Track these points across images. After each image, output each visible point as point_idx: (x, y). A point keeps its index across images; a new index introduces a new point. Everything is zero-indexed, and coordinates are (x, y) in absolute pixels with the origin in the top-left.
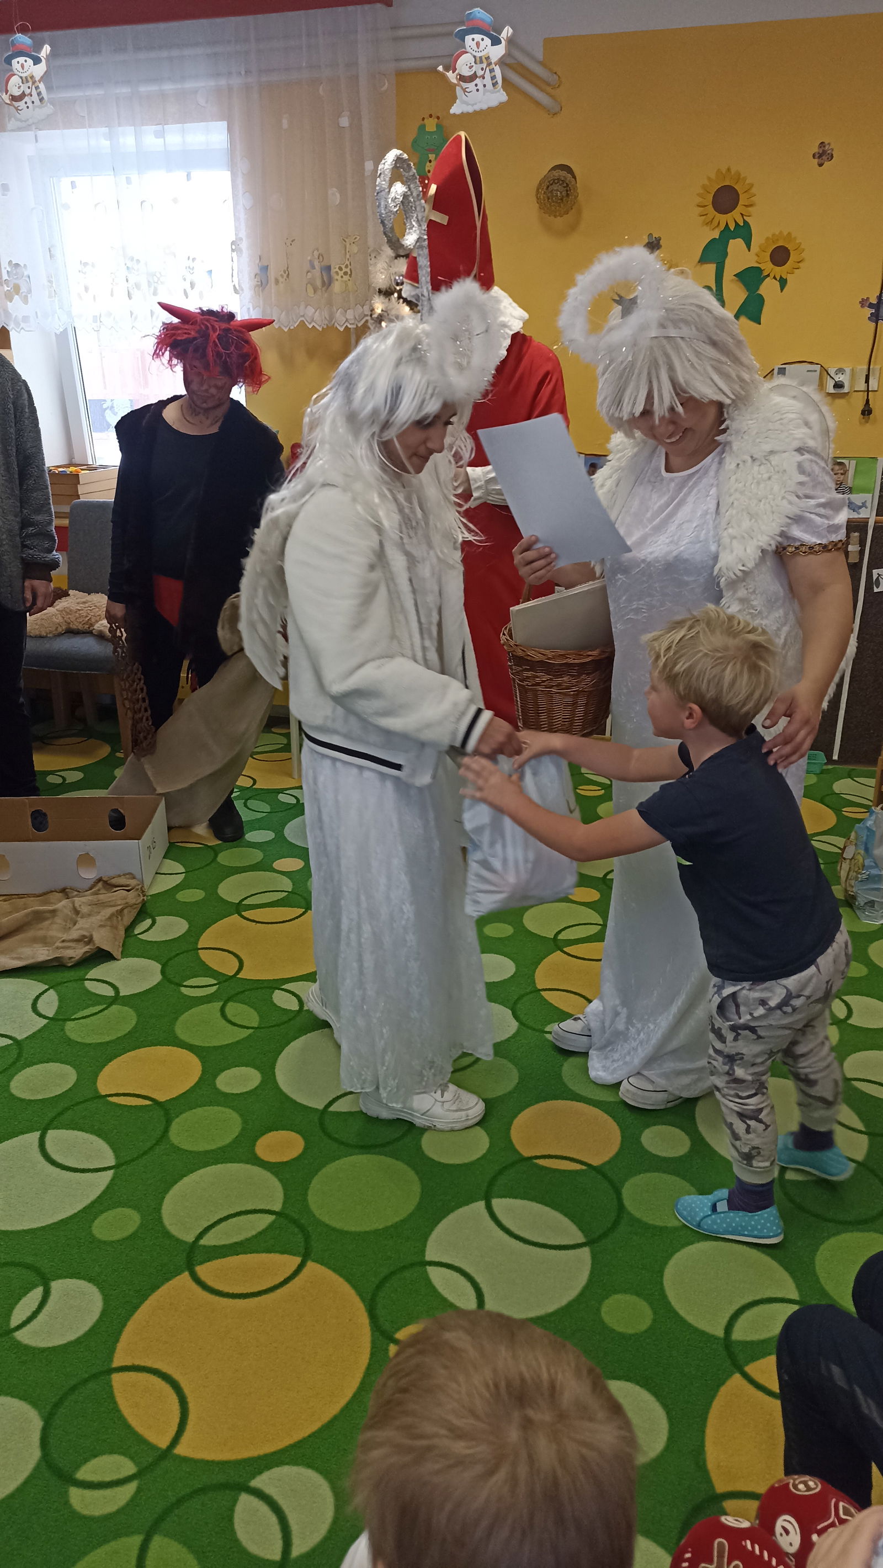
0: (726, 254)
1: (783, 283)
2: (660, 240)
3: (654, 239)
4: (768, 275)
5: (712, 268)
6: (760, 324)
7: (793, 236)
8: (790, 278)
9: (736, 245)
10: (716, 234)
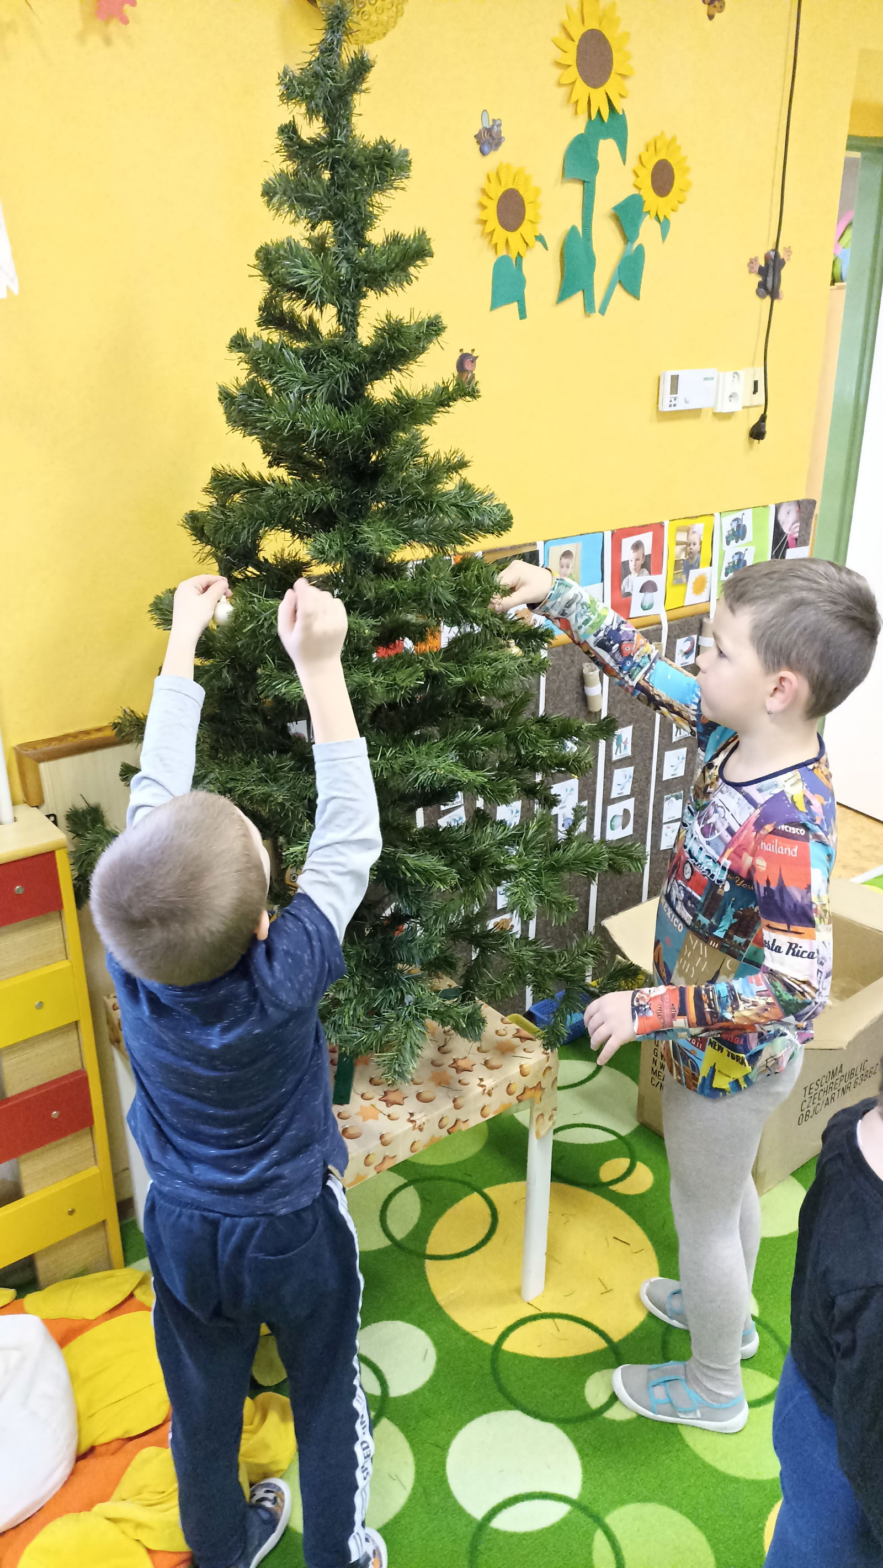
0: (594, 166)
1: (665, 225)
2: (500, 125)
3: (491, 123)
4: (649, 212)
5: (576, 190)
6: (637, 297)
7: (679, 142)
8: (672, 217)
9: (607, 148)
10: (579, 126)
